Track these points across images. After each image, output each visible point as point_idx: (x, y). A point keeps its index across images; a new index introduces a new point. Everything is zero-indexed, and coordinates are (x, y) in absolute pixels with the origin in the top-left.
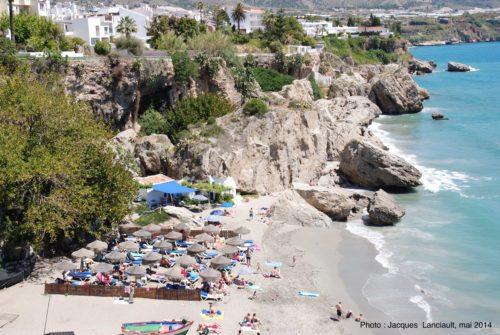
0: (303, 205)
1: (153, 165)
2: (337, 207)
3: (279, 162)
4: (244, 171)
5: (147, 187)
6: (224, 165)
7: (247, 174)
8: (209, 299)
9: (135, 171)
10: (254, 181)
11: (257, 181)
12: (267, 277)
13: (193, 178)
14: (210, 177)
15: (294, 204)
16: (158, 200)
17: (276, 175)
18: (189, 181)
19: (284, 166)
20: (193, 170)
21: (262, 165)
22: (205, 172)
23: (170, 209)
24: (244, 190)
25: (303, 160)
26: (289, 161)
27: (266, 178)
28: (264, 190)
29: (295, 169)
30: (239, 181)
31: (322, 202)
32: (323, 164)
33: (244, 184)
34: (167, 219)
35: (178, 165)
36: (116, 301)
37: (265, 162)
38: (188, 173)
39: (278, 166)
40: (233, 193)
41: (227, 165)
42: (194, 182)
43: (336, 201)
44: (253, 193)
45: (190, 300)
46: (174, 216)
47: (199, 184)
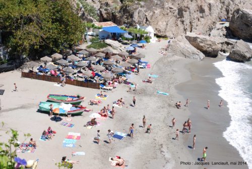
0: (187, 45)
1: (107, 16)
2: (210, 49)
3: (184, 19)
4: (160, 23)
5: (99, 28)
6: (147, 18)
7: (162, 25)
8: (104, 89)
9: (95, 18)
10: (166, 29)
11: (168, 30)
12: (144, 81)
13: (129, 25)
14: (138, 25)
15: (182, 44)
16: (106, 36)
17: (181, 27)
18: (126, 27)
19: (187, 22)
20: (129, 21)
21: (172, 20)
22: (135, 22)
23: (108, 41)
24: (159, 34)
25: (201, 19)
26: (191, 19)
27: (174, 29)
28: (172, 36)
29: (194, 25)
30: (156, 29)
31: (202, 44)
32: (214, 22)
33: (159, 31)
34: (105, 47)
35: (121, 17)
36: (56, 84)
37: (175, 18)
38: (126, 22)
39: (183, 22)
40: (152, 35)
41: (149, 19)
42: (128, 27)
43: (210, 45)
44: (165, 37)
45: (94, 88)
46: (110, 45)
47: (131, 29)
